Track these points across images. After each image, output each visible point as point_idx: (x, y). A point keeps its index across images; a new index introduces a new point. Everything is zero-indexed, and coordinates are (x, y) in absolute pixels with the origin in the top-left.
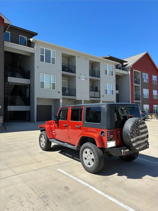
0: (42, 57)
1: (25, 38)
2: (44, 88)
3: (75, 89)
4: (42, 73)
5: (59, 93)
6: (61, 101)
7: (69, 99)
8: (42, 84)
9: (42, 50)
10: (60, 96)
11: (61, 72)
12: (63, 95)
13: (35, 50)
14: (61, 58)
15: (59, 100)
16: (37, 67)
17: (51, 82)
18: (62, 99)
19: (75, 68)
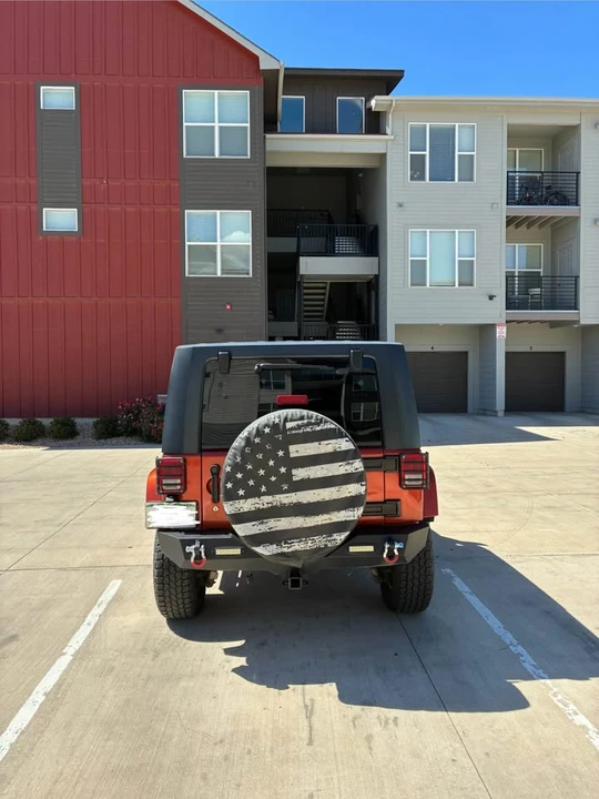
0: (417, 163)
1: (359, 103)
2: (425, 285)
3: (577, 278)
4: (415, 226)
5: (491, 298)
6: (501, 332)
7: (554, 324)
8: (419, 268)
9: (418, 134)
10: (496, 312)
11: (504, 210)
12: (510, 305)
13: (387, 140)
14: (505, 149)
15: (492, 327)
16: (395, 205)
17: (457, 259)
18: (507, 322)
19: (577, 180)
